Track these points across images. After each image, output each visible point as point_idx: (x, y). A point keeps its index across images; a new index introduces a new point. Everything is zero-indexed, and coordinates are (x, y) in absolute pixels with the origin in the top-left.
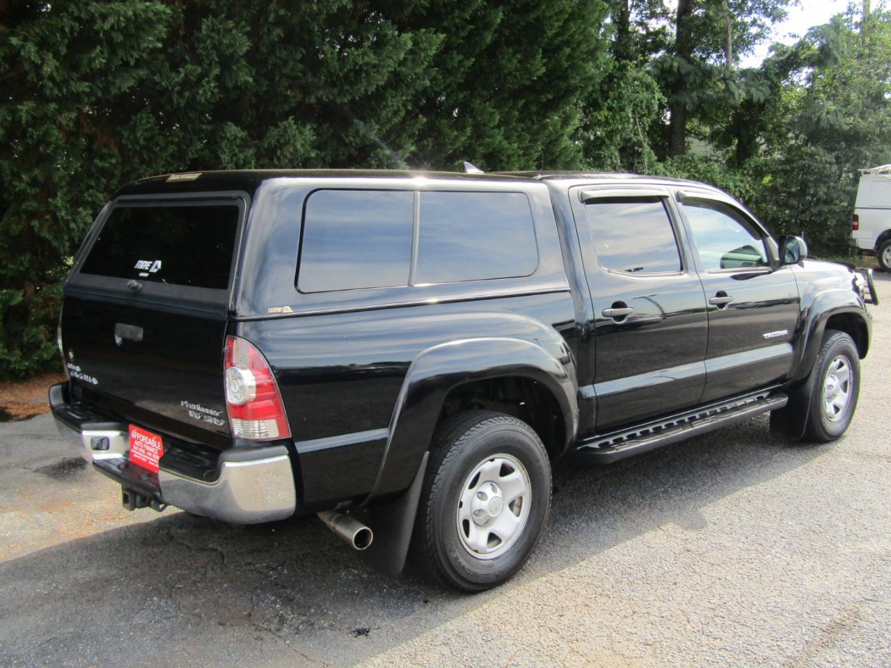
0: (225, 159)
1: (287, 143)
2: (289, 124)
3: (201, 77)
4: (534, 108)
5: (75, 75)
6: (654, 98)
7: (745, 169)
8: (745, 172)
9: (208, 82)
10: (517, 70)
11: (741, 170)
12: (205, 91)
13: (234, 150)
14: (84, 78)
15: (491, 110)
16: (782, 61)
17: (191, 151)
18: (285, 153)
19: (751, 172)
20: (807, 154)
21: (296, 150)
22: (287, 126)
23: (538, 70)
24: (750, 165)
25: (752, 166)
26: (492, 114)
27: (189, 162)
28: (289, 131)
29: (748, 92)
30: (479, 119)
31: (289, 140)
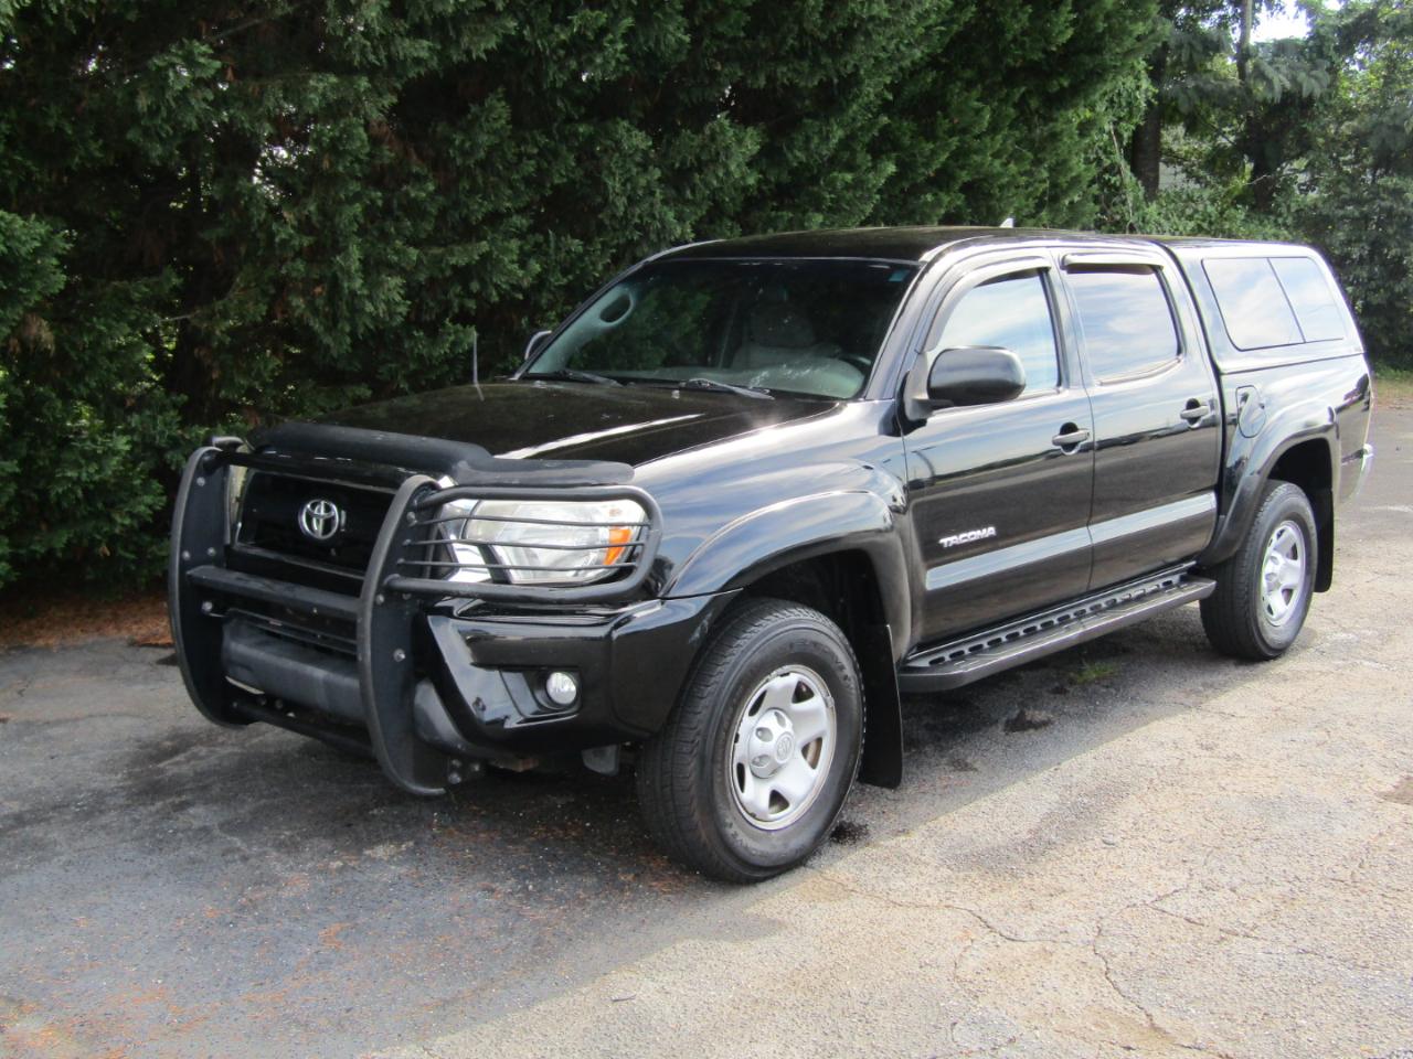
0: (614, 188)
1: (714, 160)
2: (721, 126)
3: (603, 31)
4: (1034, 103)
5: (403, 25)
6: (1138, 88)
7: (1280, 215)
8: (1280, 220)
9: (612, 42)
10: (1024, 33)
11: (1272, 218)
12: (606, 61)
13: (629, 170)
14: (418, 31)
15: (976, 104)
16: (1346, 27)
17: (558, 171)
18: (708, 178)
19: (1289, 221)
20: (1386, 189)
21: (728, 173)
22: (718, 130)
23: (1061, 32)
24: (1289, 207)
25: (1293, 210)
26: (978, 112)
27: (548, 193)
28: (720, 138)
29: (1294, 80)
30: (956, 121)
31: (718, 154)
